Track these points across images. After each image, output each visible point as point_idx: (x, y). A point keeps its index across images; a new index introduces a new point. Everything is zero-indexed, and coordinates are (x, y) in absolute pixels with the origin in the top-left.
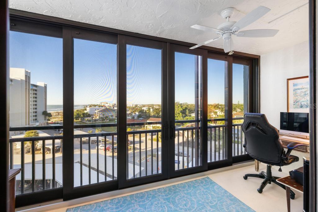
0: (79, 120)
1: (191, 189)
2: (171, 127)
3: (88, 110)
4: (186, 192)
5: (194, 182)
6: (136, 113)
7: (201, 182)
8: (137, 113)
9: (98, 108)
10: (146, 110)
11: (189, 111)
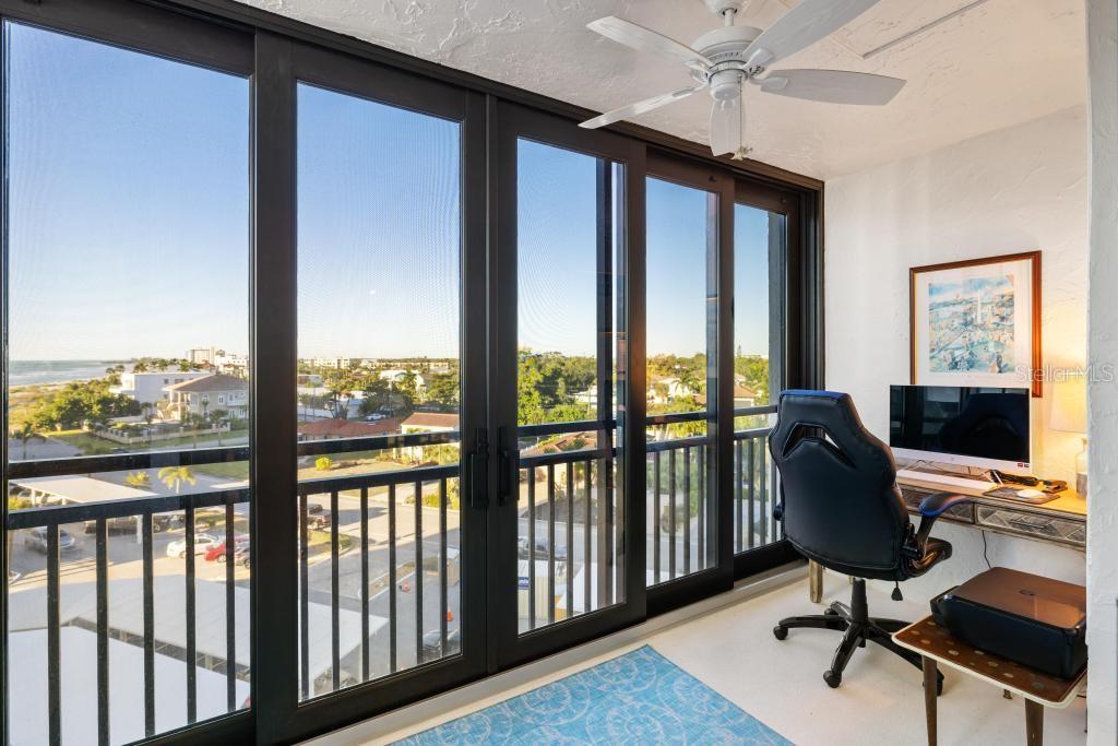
0: (79, 427)
1: (583, 706)
2: (500, 453)
3: (128, 384)
4: (563, 722)
5: (596, 672)
6: (353, 393)
7: (622, 671)
8: (359, 395)
9: (180, 372)
10: (398, 380)
11: (567, 383)
